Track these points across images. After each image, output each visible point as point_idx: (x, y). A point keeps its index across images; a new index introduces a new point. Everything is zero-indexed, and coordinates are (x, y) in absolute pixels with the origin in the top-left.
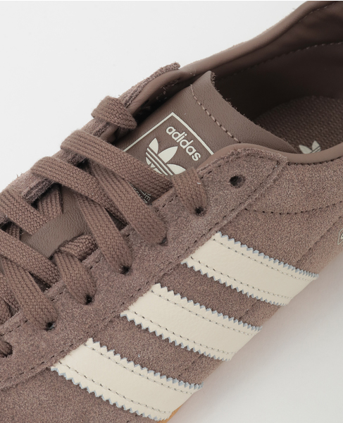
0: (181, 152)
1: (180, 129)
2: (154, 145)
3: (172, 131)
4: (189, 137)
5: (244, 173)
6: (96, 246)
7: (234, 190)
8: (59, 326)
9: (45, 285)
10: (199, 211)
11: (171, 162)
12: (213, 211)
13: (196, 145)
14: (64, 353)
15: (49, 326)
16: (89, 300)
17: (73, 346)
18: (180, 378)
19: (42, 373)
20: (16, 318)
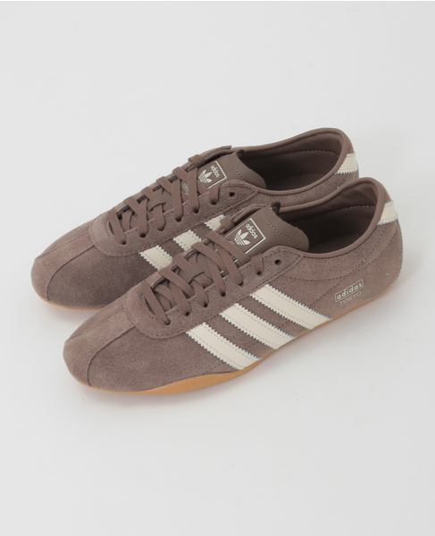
0: (250, 234)
1: (251, 224)
2: (240, 232)
3: (248, 226)
4: (254, 228)
5: (282, 259)
6: (213, 281)
7: (276, 266)
8: (191, 315)
9: (188, 297)
10: (259, 273)
11: (245, 239)
12: (266, 274)
13: (257, 231)
14: (192, 327)
15: (187, 314)
16: (206, 305)
17: (196, 325)
18: (246, 350)
19: (182, 334)
20: (174, 309)
